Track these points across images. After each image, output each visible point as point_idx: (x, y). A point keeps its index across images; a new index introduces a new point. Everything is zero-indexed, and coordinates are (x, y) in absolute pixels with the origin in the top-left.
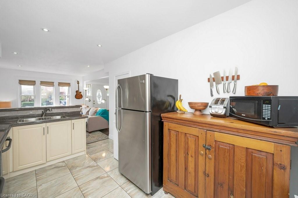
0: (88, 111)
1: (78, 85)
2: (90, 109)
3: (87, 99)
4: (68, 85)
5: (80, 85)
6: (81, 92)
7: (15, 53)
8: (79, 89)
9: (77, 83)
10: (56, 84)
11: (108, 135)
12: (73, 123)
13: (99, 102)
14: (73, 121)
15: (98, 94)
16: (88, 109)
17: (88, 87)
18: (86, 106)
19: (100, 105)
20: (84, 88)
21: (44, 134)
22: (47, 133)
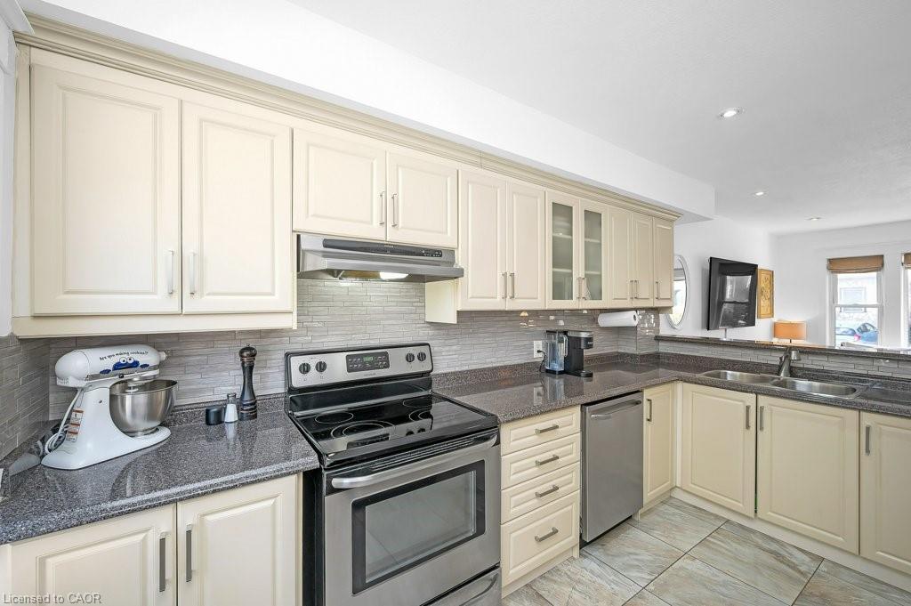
7: (758, 194)
12: (868, 428)
14: (869, 417)
21: (748, 427)
22: (759, 426)
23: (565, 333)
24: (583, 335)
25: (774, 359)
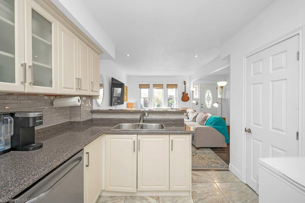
0: (195, 117)
1: (185, 86)
2: (198, 114)
3: (194, 102)
4: (175, 86)
5: (187, 85)
6: (187, 94)
7: (128, 55)
8: (185, 90)
9: (183, 84)
10: (165, 86)
11: (228, 164)
12: (172, 141)
13: (208, 106)
14: (172, 137)
15: (207, 95)
16: (195, 114)
17: (195, 87)
18: (192, 110)
19: (209, 109)
20: (191, 89)
21: (134, 151)
22: (139, 149)
23: (12, 115)
24: (31, 115)
25: (138, 117)
